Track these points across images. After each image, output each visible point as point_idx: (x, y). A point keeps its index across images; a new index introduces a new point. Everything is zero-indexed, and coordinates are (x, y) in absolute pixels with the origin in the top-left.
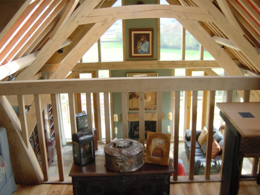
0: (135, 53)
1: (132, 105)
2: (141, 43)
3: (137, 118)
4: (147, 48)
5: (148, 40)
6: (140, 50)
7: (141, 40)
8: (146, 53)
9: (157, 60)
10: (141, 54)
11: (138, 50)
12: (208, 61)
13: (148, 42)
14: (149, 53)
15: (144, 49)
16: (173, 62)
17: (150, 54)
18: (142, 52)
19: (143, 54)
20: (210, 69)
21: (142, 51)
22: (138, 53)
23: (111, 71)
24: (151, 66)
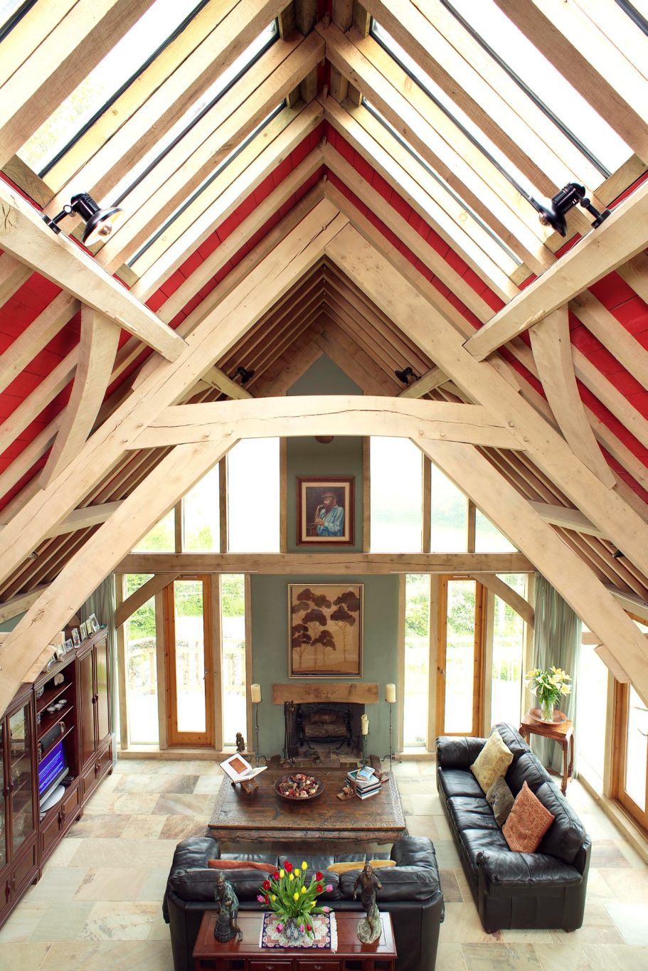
0: (308, 535)
1: (300, 663)
2: (323, 511)
3: (312, 696)
4: (338, 523)
5: (342, 504)
6: (322, 527)
7: (323, 503)
8: (335, 534)
9: (362, 552)
10: (325, 536)
11: (317, 526)
12: (486, 555)
13: (341, 508)
14: (344, 535)
15: (331, 525)
16: (401, 556)
17: (346, 538)
18: (327, 532)
19: (329, 536)
20: (493, 575)
21: (326, 529)
22: (317, 535)
23: (249, 577)
24: (346, 567)
